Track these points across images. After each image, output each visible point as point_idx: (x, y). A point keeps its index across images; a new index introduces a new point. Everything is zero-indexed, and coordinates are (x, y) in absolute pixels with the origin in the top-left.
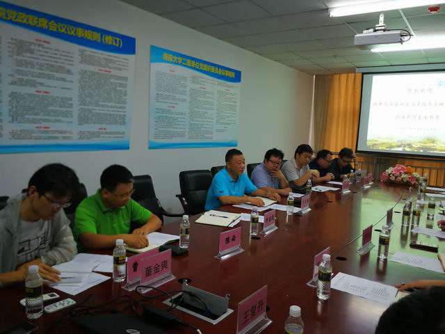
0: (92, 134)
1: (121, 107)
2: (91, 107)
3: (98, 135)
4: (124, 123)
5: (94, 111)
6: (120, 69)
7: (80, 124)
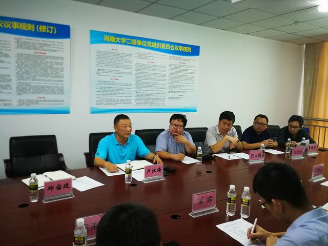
0: (31, 102)
1: (58, 81)
2: (28, 81)
3: (37, 102)
4: (63, 93)
5: (31, 84)
6: (56, 51)
7: (19, 94)
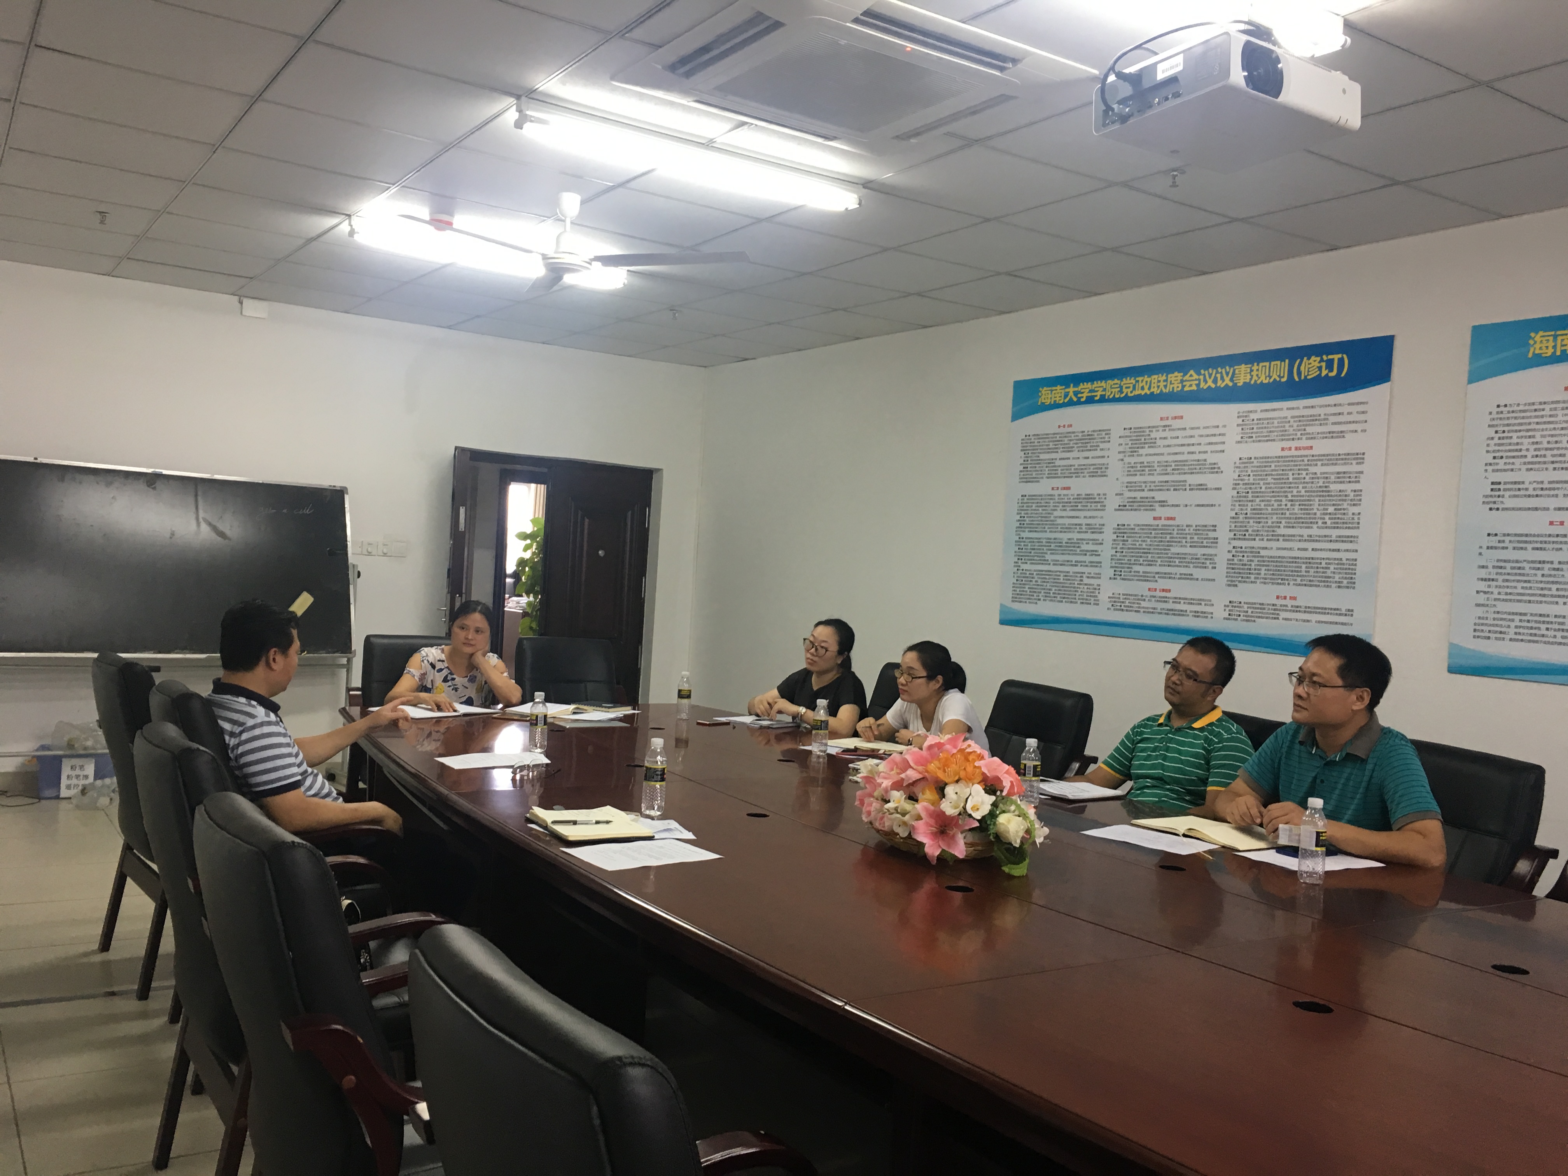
0: (1260, 610)
1: (1341, 539)
2: (1257, 544)
3: (1274, 612)
4: (1351, 585)
6: (1341, 434)
